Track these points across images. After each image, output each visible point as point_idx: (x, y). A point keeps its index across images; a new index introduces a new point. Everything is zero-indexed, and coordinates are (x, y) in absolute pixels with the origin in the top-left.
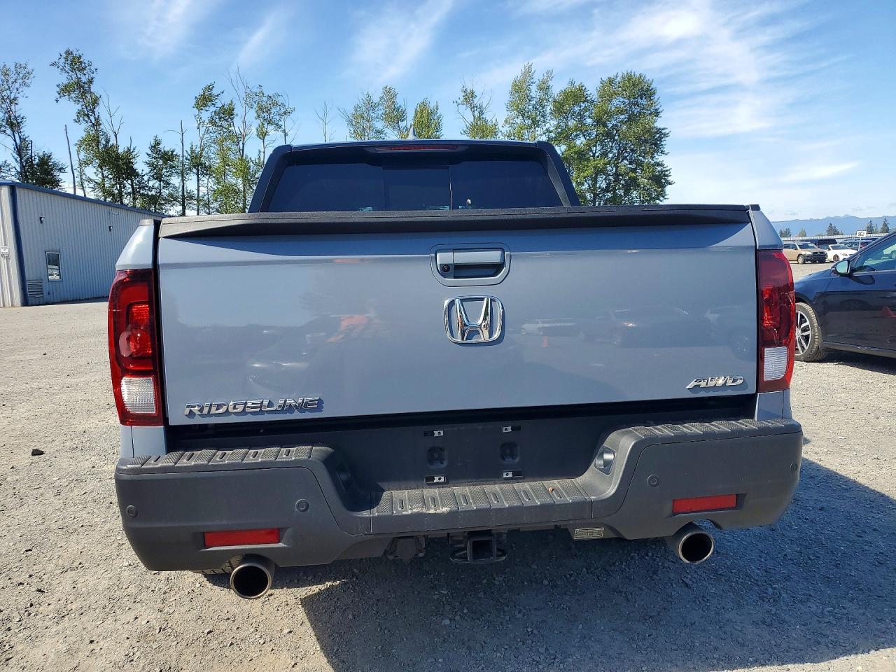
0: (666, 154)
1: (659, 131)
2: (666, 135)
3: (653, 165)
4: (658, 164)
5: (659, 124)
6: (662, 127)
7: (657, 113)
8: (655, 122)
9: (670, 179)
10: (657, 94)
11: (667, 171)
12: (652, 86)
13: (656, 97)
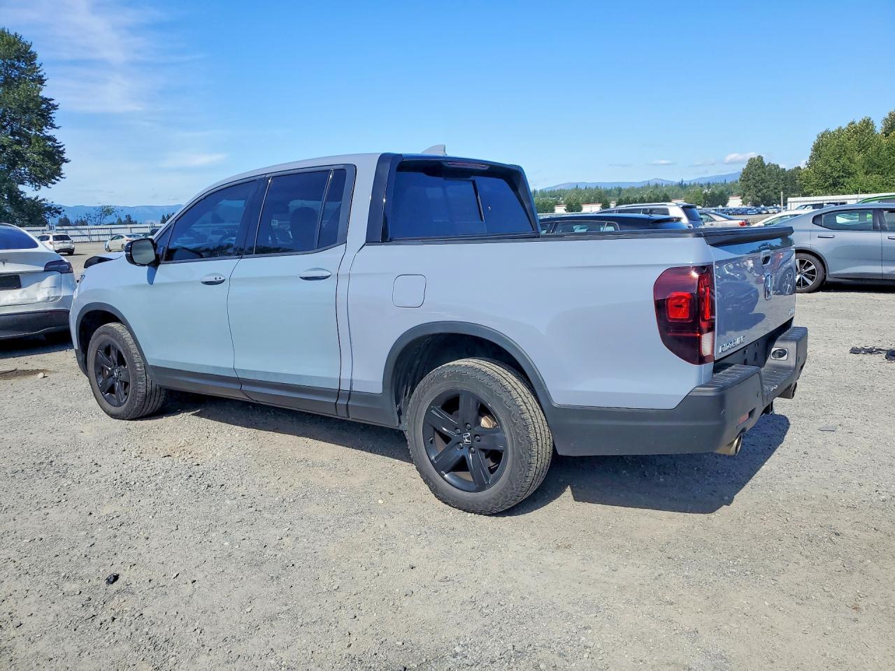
0: (57, 128)
1: (46, 101)
2: (55, 107)
3: (44, 140)
4: (50, 138)
5: (45, 93)
6: (49, 98)
7: (41, 81)
8: (40, 90)
9: (65, 156)
10: (38, 59)
11: (60, 147)
12: (32, 49)
13: (37, 62)
